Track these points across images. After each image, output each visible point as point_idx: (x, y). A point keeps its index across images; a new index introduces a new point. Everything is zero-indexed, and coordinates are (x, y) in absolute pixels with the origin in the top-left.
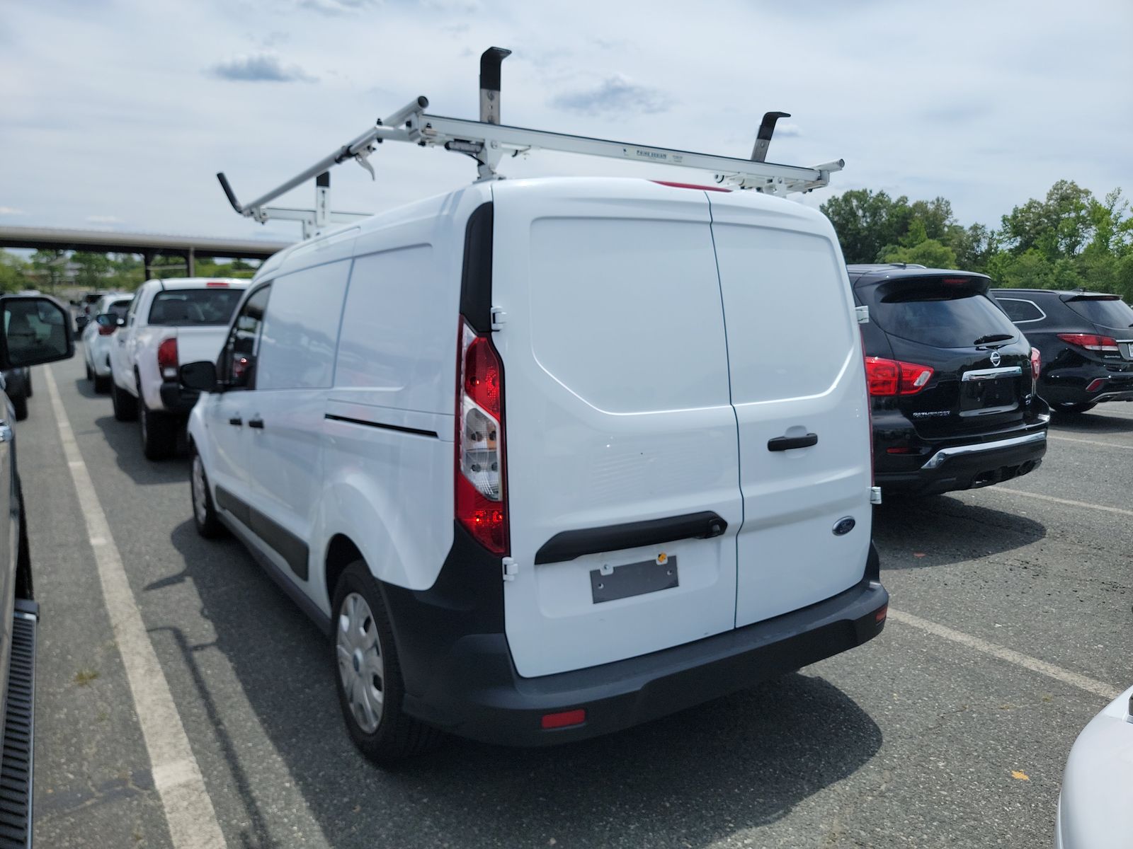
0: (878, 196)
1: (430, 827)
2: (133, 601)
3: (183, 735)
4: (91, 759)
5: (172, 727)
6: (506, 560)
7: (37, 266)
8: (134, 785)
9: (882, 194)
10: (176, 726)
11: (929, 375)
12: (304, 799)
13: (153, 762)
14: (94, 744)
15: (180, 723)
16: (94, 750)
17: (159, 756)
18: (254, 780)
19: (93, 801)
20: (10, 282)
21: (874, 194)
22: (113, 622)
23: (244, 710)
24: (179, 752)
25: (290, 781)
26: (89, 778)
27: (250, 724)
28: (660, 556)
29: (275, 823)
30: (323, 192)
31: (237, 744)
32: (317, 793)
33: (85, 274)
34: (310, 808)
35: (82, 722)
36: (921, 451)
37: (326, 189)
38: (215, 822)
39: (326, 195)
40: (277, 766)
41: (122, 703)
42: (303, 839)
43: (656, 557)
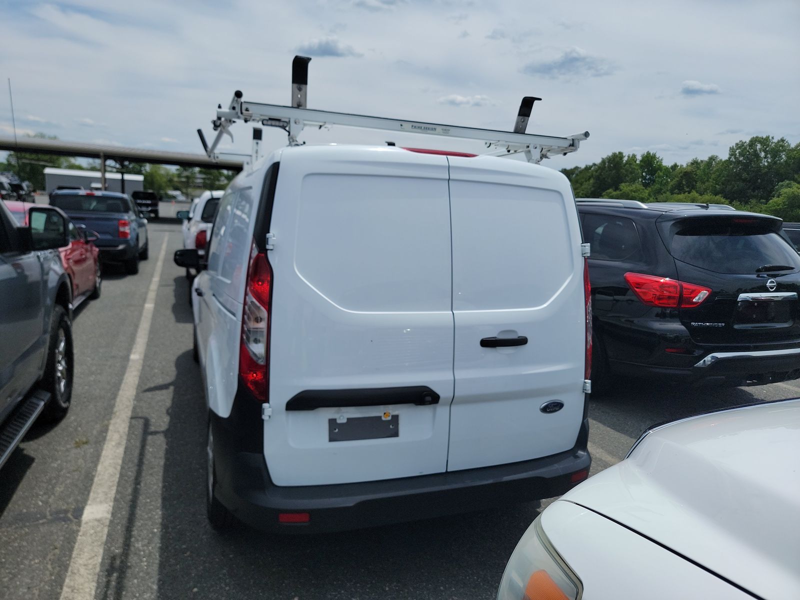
0: (779, 142)
1: (224, 575)
2: (134, 397)
3: (115, 488)
4: (57, 494)
5: (111, 482)
6: (265, 405)
7: (179, 176)
8: (72, 515)
9: (783, 140)
10: (113, 481)
11: (708, 294)
12: (160, 541)
13: (89, 502)
14: (64, 485)
15: (117, 480)
16: (62, 489)
17: (94, 499)
18: (138, 523)
19: (44, 520)
20: (164, 184)
21: (775, 140)
22: (115, 409)
23: (157, 477)
24: (106, 498)
25: (157, 528)
26: (50, 506)
27: (155, 487)
28: (385, 414)
29: (136, 554)
30: (257, 143)
31: (142, 499)
32: (170, 539)
33: (208, 182)
34: (161, 548)
35: (64, 471)
36: (694, 353)
37: (259, 141)
38: (103, 546)
39: (259, 145)
40: (156, 517)
41: (92, 462)
42: (145, 567)
43: (382, 414)
